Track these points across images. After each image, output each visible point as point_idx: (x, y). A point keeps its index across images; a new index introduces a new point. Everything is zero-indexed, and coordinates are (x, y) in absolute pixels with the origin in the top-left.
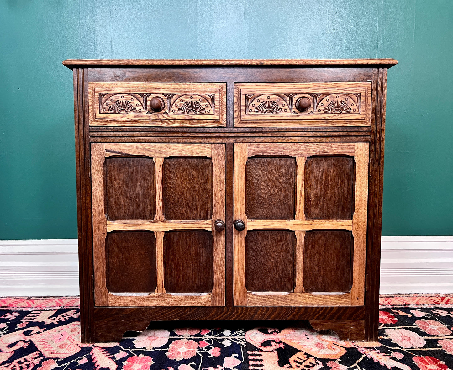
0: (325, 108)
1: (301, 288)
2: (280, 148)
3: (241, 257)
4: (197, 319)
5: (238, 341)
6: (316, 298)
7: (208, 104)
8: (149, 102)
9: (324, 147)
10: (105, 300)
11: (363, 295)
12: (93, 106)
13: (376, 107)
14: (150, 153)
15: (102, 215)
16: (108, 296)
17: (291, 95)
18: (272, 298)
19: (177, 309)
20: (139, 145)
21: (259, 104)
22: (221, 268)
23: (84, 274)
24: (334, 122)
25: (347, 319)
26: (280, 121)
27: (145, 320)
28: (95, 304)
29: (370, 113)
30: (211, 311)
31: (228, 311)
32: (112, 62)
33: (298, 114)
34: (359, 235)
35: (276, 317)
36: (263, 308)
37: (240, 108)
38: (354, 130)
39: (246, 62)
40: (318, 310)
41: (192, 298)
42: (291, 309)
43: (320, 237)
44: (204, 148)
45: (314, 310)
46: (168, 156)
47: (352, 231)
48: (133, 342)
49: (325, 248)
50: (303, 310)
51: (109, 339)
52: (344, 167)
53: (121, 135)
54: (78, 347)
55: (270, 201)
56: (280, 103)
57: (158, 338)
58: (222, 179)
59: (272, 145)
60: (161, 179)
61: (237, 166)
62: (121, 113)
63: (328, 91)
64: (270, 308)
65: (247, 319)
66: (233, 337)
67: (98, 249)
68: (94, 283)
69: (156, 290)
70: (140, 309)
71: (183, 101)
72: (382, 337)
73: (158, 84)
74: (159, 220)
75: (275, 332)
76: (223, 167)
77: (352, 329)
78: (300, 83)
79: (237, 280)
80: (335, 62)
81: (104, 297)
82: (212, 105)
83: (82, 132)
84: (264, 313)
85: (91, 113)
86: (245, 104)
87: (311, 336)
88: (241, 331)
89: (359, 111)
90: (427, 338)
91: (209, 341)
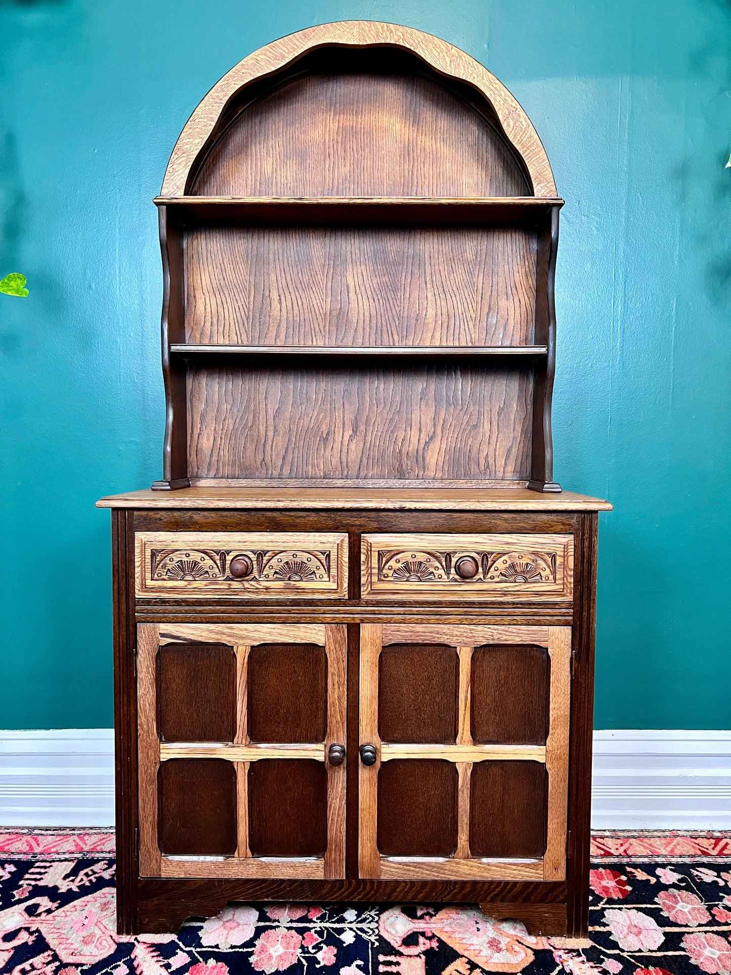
0: (501, 573)
1: (466, 852)
2: (432, 632)
3: (371, 803)
4: (301, 899)
5: (366, 932)
6: (489, 867)
7: (320, 565)
8: (229, 562)
9: (500, 632)
10: (155, 867)
11: (563, 864)
12: (142, 569)
13: (582, 571)
14: (229, 639)
15: (153, 734)
16: (160, 861)
17: (448, 554)
18: (419, 868)
19: (269, 882)
20: (212, 626)
21: (400, 565)
22: (339, 819)
23: (123, 826)
24: (514, 595)
25: (539, 902)
26: (433, 592)
27: (219, 899)
28: (140, 874)
29: (572, 580)
30: (324, 887)
31: (350, 886)
33: (459, 582)
34: (556, 770)
35: (425, 897)
36: (405, 882)
37: (369, 571)
38: (547, 607)
39: (379, 506)
41: (293, 866)
42: (450, 885)
43: (496, 770)
44: (314, 631)
45: (486, 887)
46: (256, 644)
47: (545, 763)
48: (199, 933)
49: (504, 788)
50: (469, 886)
51: (161, 928)
52: (532, 663)
53: (183, 611)
54: (112, 942)
55: (418, 714)
56: (431, 566)
57: (239, 924)
58: (342, 680)
59: (419, 628)
60: (246, 679)
61: (365, 659)
62: (185, 579)
63: (506, 548)
64: (416, 884)
65: (381, 900)
66: (359, 925)
67: (146, 787)
68: (138, 841)
69: (236, 854)
70: (211, 882)
71: (281, 560)
72: (598, 928)
73: (243, 535)
74: (241, 744)
75: (428, 914)
76: (343, 661)
77: (546, 917)
78: (462, 535)
79: (365, 838)
81: (154, 862)
82: (326, 568)
83: (123, 607)
84: (408, 889)
85: (138, 578)
86: (377, 566)
87: (484, 924)
88: (373, 911)
89: (555, 579)
90: (668, 929)
91: (320, 933)
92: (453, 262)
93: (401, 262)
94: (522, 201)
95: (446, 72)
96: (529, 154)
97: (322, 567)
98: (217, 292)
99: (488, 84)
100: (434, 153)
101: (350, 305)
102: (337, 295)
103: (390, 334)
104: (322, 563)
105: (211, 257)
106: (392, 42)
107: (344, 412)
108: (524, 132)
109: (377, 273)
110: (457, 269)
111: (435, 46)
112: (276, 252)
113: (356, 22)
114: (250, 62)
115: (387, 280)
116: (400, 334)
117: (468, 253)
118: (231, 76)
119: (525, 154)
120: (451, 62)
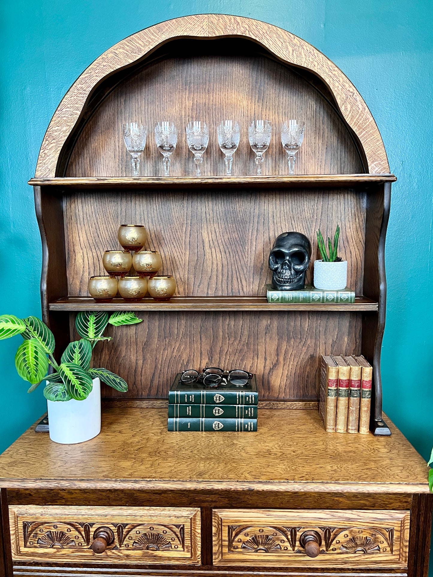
7: (175, 537)
8: (93, 533)
12: (16, 537)
13: (417, 542)
21: (248, 538)
24: (354, 563)
26: (279, 561)
29: (407, 550)
33: (302, 553)
56: (278, 539)
62: (54, 547)
63: (347, 524)
71: (139, 532)
73: (104, 509)
78: (308, 511)
83: (2, 566)
85: (13, 544)
86: (227, 539)
89: (392, 551)
92: (293, 220)
93: (248, 220)
94: (357, 179)
95: (289, 61)
96: (364, 134)
97: (176, 539)
98: (93, 248)
99: (327, 71)
100: (277, 126)
101: (205, 257)
102: (194, 249)
103: (239, 280)
104: (177, 535)
105: (87, 218)
106: (240, 34)
107: (201, 344)
108: (360, 115)
109: (228, 230)
110: (296, 226)
111: (279, 36)
112: (142, 213)
113: (206, 16)
114: (110, 55)
115: (237, 236)
116: (248, 280)
117: (306, 212)
118: (92, 68)
119: (361, 135)
120: (293, 51)
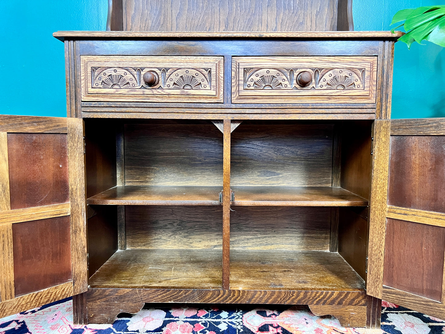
0: (327, 83)
4: (192, 302)
5: (234, 324)
7: (204, 78)
8: (143, 76)
12: (85, 81)
13: (382, 83)
17: (292, 70)
19: (171, 291)
21: (258, 78)
25: (349, 305)
26: (280, 97)
27: (139, 301)
29: (375, 89)
30: (207, 294)
31: (224, 294)
32: (105, 34)
35: (273, 302)
36: (260, 291)
37: (238, 83)
38: (358, 107)
39: (244, 35)
40: (318, 295)
42: (290, 293)
45: (313, 295)
48: (127, 324)
50: (302, 294)
51: (102, 321)
53: (113, 111)
54: (70, 328)
56: (280, 78)
62: (114, 87)
63: (331, 65)
64: (268, 292)
65: (244, 303)
66: (230, 320)
70: (134, 291)
71: (178, 75)
72: (385, 323)
73: (152, 58)
75: (274, 314)
77: (353, 314)
78: (301, 57)
80: (339, 34)
82: (208, 80)
83: (74, 107)
84: (261, 297)
85: (83, 87)
86: (243, 79)
87: (311, 320)
88: (239, 313)
89: (364, 87)
90: (431, 324)
91: (205, 324)
97: (205, 80)
